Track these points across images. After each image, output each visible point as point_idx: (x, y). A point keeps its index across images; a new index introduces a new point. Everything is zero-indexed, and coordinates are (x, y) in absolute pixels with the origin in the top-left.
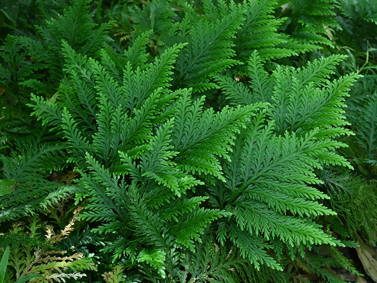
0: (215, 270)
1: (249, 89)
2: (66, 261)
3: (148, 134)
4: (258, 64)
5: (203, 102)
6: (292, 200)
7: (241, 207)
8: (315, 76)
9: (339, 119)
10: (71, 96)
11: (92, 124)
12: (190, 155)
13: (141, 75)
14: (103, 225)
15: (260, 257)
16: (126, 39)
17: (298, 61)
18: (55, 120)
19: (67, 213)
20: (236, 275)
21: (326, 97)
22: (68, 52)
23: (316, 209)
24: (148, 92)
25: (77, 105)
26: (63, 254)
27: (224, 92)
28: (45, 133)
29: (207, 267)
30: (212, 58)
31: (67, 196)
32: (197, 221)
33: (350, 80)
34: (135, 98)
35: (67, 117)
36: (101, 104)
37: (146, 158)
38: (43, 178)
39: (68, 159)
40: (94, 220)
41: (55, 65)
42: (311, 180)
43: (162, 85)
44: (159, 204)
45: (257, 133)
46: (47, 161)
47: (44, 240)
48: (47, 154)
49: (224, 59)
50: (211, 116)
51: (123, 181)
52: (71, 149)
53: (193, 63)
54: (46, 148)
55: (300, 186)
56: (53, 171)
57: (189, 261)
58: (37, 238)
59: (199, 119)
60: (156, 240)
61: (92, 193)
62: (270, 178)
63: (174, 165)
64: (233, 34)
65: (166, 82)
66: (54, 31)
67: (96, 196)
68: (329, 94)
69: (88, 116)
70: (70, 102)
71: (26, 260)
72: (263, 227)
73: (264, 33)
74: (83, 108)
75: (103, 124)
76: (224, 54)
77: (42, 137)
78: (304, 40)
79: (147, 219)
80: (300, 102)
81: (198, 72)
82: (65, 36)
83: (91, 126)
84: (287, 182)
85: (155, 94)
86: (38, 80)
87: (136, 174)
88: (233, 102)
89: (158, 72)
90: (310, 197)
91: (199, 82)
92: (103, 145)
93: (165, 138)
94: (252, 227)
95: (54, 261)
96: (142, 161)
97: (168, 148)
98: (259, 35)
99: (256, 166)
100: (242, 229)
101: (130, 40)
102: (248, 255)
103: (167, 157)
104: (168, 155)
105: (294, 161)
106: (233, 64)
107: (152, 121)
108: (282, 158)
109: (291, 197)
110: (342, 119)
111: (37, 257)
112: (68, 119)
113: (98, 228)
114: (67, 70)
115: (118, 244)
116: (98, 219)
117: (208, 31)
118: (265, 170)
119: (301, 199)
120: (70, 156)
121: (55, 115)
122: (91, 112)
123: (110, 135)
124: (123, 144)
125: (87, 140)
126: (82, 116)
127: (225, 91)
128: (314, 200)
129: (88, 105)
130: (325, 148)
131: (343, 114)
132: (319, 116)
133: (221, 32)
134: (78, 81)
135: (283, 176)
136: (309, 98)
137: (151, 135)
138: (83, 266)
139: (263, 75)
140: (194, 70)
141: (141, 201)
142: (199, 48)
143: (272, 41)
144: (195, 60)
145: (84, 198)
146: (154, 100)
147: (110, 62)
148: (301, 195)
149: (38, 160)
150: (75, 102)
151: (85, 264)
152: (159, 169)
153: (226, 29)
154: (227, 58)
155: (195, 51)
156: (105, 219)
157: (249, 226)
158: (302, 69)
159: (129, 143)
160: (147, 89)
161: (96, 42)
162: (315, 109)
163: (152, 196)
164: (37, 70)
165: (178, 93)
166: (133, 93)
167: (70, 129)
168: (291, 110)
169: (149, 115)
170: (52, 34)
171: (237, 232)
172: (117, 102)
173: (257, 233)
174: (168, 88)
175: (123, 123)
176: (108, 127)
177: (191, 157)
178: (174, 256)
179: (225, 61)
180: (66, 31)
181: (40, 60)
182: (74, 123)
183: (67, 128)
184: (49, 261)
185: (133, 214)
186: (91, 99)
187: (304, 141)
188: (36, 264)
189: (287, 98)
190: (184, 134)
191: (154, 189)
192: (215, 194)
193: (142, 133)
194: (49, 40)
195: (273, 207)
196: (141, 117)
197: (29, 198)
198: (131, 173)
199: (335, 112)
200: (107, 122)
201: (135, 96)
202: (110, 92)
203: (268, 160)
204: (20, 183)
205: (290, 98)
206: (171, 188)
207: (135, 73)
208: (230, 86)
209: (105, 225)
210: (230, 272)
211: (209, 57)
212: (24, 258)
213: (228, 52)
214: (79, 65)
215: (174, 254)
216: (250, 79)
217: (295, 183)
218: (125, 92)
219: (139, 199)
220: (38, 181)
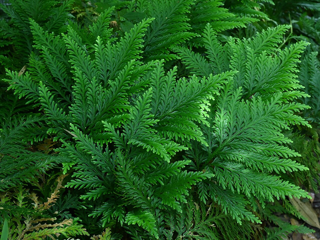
0: (199, 228)
1: (206, 59)
2: (57, 227)
3: (125, 104)
4: (212, 36)
5: (176, 72)
6: (267, 158)
7: (220, 168)
8: (264, 45)
9: (294, 83)
10: (43, 70)
11: (65, 96)
12: (168, 122)
13: (112, 48)
14: (90, 192)
15: (240, 212)
16: (82, 16)
17: (236, 33)
18: (30, 93)
19: (49, 180)
20: (215, 230)
21: (279, 64)
22: (36, 29)
23: (291, 166)
24: (121, 64)
25: (50, 79)
26: (53, 221)
27: (184, 63)
28: (16, 105)
29: (191, 224)
30: (169, 32)
31: (54, 166)
32: (180, 183)
33: (300, 48)
34: (108, 70)
35: (43, 91)
36: (76, 77)
37: (128, 126)
38: (26, 149)
39: (48, 130)
40: (81, 187)
41: (20, 42)
42: (281, 140)
43: (133, 57)
44: (145, 169)
45: (227, 99)
46: (27, 133)
47: (33, 209)
48: (27, 126)
49: (181, 32)
50: (185, 85)
51: (107, 149)
52: (49, 120)
53: (152, 36)
54: (25, 120)
55: (272, 146)
56: (34, 142)
57: (173, 220)
58: (24, 206)
59: (173, 89)
60: (142, 203)
61: (77, 161)
62: (243, 139)
63: (155, 132)
64: (187, 9)
65: (137, 55)
66: (18, 9)
67: (81, 165)
68: (281, 61)
69: (61, 88)
70: (42, 76)
71: (17, 229)
72: (243, 186)
73: (212, 8)
74: (55, 81)
75: (79, 95)
76: (181, 28)
77: (15, 109)
78: (241, 14)
79: (134, 184)
80: (255, 69)
81: (157, 45)
82: (29, 14)
83: (65, 98)
84: (259, 143)
85: (129, 65)
86: (5, 55)
87: (120, 142)
88: (193, 71)
89: (129, 45)
90: (283, 155)
91: (160, 54)
92: (79, 115)
93: (145, 107)
94: (233, 186)
95: (45, 228)
96: (124, 129)
97: (148, 116)
98: (208, 9)
99: (229, 129)
100: (225, 188)
101: (86, 16)
102: (230, 211)
103: (148, 125)
104: (149, 123)
105: (263, 123)
106: (192, 37)
107: (127, 91)
108: (252, 121)
109: (265, 157)
110: (297, 83)
111: (28, 225)
112: (45, 92)
113: (86, 194)
114: (37, 46)
115: (105, 208)
116: (85, 186)
117: (163, 7)
118: (238, 132)
119: (275, 157)
120: (50, 128)
121: (30, 88)
122: (63, 85)
123: (86, 105)
124: (100, 113)
125: (63, 111)
126: (56, 89)
127: (185, 61)
128: (287, 158)
129: (60, 78)
130: (291, 110)
131: (296, 79)
132: (274, 81)
133: (176, 7)
134: (48, 56)
135: (255, 137)
136: (263, 65)
137: (128, 104)
138: (75, 232)
139: (218, 46)
140: (153, 43)
141: (128, 167)
142: (157, 23)
143: (221, 15)
144: (154, 33)
145: (71, 167)
146: (129, 72)
147: (76, 37)
148: (275, 154)
149: (19, 132)
150: (47, 75)
151: (77, 230)
152: (141, 136)
153: (181, 4)
154: (184, 31)
155: (153, 25)
156: (92, 186)
157: (230, 185)
158: (252, 39)
159: (105, 113)
160: (119, 61)
161: (59, 19)
162: (269, 75)
163: (137, 162)
164: (3, 46)
165: (150, 65)
166: (105, 66)
167: (48, 102)
168: (248, 76)
169: (124, 86)
170: (17, 12)
171: (216, 190)
172: (91, 75)
173: (239, 191)
174: (139, 60)
175: (99, 94)
176: (84, 98)
177: (170, 124)
178: (159, 217)
179: (183, 34)
180: (29, 9)
181: (6, 37)
182: (50, 96)
183: (45, 101)
184: (41, 229)
185: (120, 180)
186: (62, 72)
187: (270, 104)
188: (28, 233)
189: (243, 66)
190: (160, 103)
191: (138, 156)
192: (191, 157)
193: (119, 103)
194: (14, 17)
195: (250, 166)
196: (116, 88)
197: (15, 169)
198: (115, 141)
199: (289, 77)
200: (83, 94)
201: (108, 68)
202: (83, 65)
203: (240, 123)
204: (5, 155)
205: (246, 65)
206: (160, 155)
207: (106, 47)
208: (189, 56)
209: (92, 191)
210: (210, 227)
211: (167, 30)
212: (14, 227)
213: (184, 26)
214: (47, 41)
215: (160, 215)
216: (206, 50)
217: (267, 143)
218: (97, 65)
219: (126, 166)
220: (22, 152)
